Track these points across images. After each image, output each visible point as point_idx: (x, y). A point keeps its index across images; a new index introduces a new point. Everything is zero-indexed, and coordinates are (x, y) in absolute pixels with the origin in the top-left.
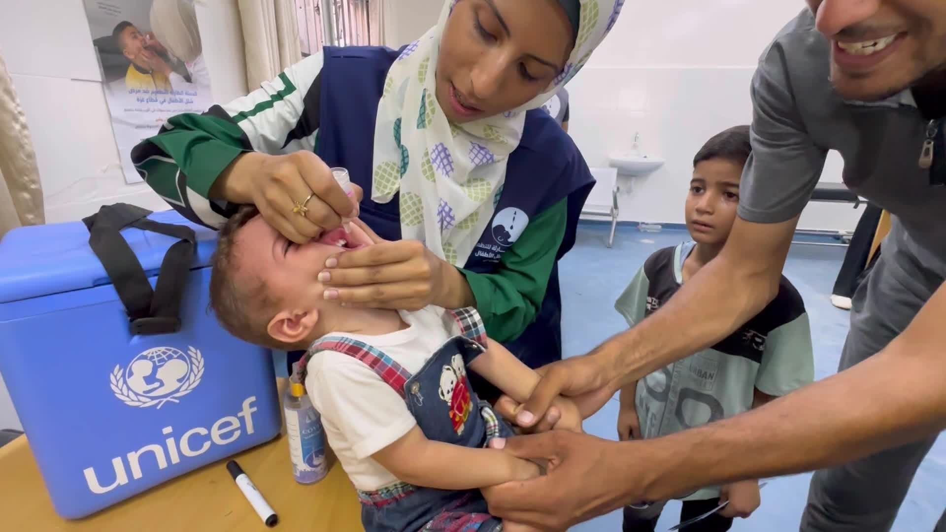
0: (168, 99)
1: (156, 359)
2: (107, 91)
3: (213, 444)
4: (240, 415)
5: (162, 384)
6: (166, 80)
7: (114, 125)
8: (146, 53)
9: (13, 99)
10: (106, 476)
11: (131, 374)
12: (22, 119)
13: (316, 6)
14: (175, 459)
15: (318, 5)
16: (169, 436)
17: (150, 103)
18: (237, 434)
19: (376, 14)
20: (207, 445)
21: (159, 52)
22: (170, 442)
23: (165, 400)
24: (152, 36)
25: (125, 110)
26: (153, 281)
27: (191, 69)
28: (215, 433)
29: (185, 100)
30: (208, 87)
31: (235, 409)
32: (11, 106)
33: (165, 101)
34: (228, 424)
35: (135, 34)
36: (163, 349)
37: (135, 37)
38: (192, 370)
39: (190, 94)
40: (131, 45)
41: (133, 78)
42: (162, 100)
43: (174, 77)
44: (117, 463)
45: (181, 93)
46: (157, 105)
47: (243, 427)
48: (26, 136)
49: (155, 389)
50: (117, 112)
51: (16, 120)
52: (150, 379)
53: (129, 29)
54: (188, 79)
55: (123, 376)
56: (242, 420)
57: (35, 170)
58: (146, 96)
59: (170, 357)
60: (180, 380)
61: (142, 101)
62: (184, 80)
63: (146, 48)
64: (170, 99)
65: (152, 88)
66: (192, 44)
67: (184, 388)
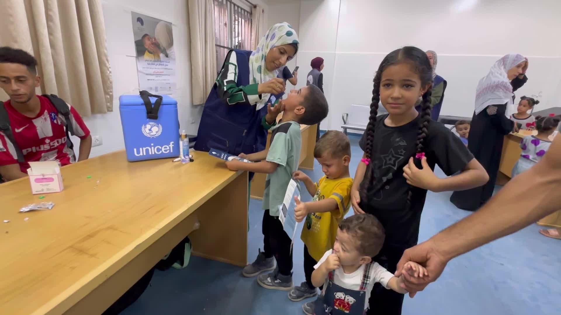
0: (158, 64)
1: (152, 125)
2: (137, 61)
3: (162, 152)
4: (169, 146)
5: (152, 132)
6: (159, 56)
7: (139, 73)
8: (153, 46)
9: (108, 63)
10: (138, 152)
11: (146, 128)
12: (110, 70)
13: (225, 23)
14: (153, 153)
15: (226, 22)
16: (152, 146)
17: (152, 65)
18: (168, 151)
19: (255, 26)
20: (161, 152)
21: (157, 45)
22: (153, 148)
23: (152, 136)
24: (155, 39)
25: (143, 68)
26: (153, 106)
27: (168, 52)
28: (163, 149)
29: (165, 64)
30: (174, 60)
31: (169, 144)
32: (108, 65)
33: (157, 65)
34: (166, 148)
35: (149, 39)
36: (153, 123)
37: (149, 40)
38: (159, 130)
39: (168, 62)
40: (147, 43)
41: (147, 56)
43: (162, 55)
44: (141, 149)
45: (164, 62)
46: (154, 66)
47: (170, 150)
48: (111, 76)
49: (150, 133)
50: (140, 69)
51: (108, 70)
52: (150, 130)
53: (147, 37)
54: (167, 56)
55: (144, 127)
56: (170, 147)
57: (112, 88)
58: (150, 63)
59: (155, 126)
60: (156, 132)
61: (149, 64)
62: (165, 56)
63: (152, 44)
64: (159, 64)
65: (153, 60)
66: (170, 42)
67: (157, 134)
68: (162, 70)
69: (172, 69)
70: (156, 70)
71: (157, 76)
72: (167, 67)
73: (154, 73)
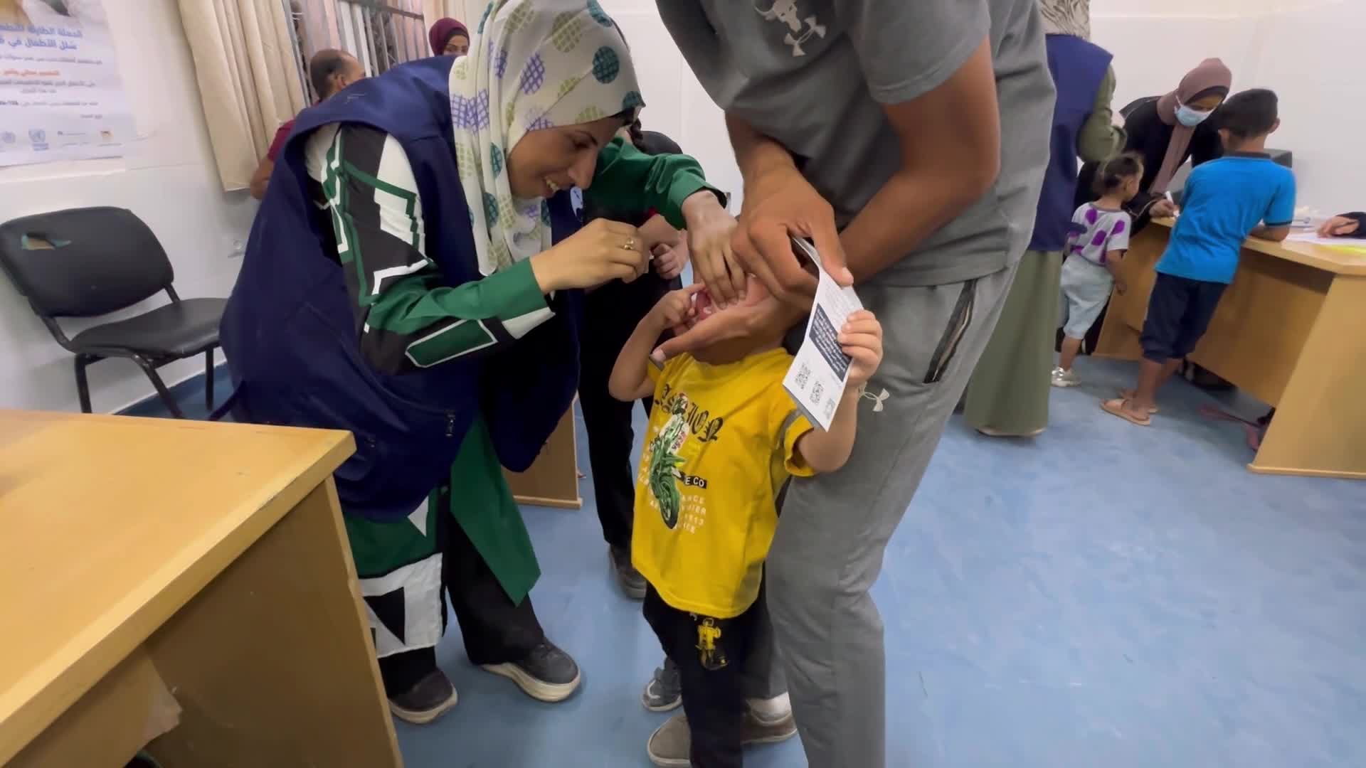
0: (24, 40)
6: (20, 9)
29: (58, 43)
30: (103, 24)
33: (19, 42)
39: (69, 35)
42: (14, 40)
43: (31, 4)
54: (61, 9)
62: (56, 12)
64: (28, 40)
68: (46, 66)
69: (99, 63)
70: (20, 66)
71: (29, 87)
72: (69, 53)
73: (11, 76)
